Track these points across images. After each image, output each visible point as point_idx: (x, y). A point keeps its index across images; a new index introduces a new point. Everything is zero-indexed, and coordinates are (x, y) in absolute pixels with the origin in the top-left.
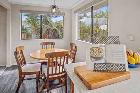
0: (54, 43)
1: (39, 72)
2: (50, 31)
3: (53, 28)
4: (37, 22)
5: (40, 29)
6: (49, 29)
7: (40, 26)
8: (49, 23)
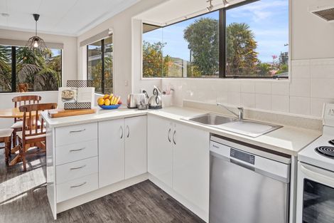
0: (40, 98)
1: (10, 137)
2: (37, 77)
3: (43, 71)
4: (4, 57)
5: (11, 73)
6: (35, 73)
7: (10, 66)
8: (34, 59)
